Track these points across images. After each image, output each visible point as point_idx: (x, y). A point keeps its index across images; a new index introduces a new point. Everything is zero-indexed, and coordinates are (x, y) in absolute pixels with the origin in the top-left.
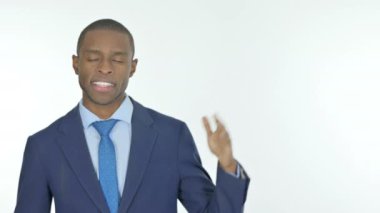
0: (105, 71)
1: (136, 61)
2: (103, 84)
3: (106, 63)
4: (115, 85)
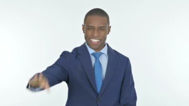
1: (110, 27)
2: (95, 41)
4: (101, 40)
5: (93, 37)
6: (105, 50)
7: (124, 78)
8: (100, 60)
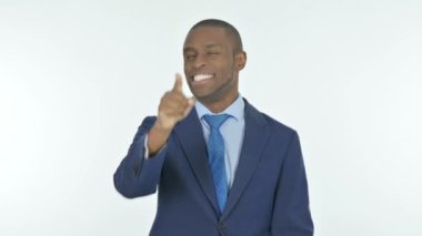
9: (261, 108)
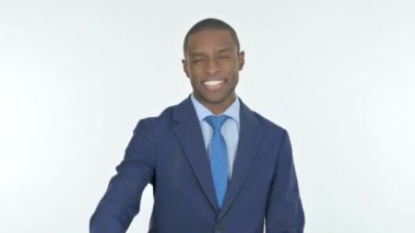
0: (212, 71)
1: (243, 53)
2: (213, 84)
3: (212, 63)
5: (209, 77)
6: (233, 111)
7: (275, 176)
8: (223, 134)
9: (253, 107)
